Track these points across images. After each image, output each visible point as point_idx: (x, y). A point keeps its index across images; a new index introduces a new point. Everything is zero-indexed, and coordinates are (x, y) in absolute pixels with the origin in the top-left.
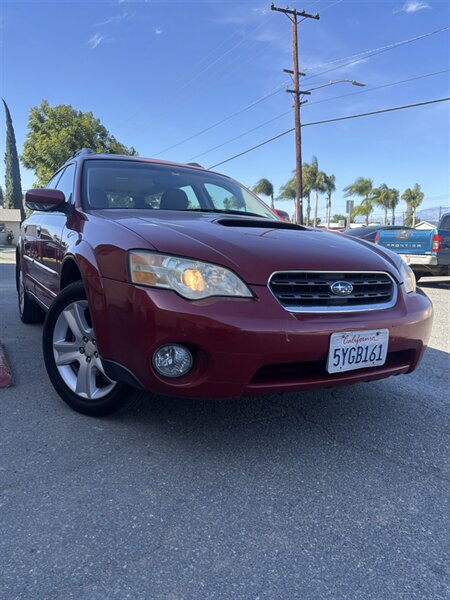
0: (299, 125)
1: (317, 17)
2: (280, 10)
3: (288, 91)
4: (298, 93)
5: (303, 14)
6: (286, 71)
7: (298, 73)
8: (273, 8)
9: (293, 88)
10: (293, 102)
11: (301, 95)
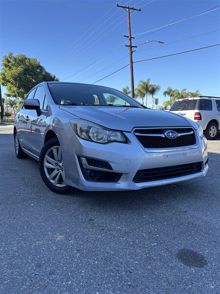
0: (132, 62)
1: (140, 10)
2: (121, 7)
3: (126, 46)
4: (131, 47)
5: (132, 9)
6: (125, 36)
7: (131, 37)
8: (118, 6)
9: (129, 45)
10: (129, 51)
11: (133, 48)
